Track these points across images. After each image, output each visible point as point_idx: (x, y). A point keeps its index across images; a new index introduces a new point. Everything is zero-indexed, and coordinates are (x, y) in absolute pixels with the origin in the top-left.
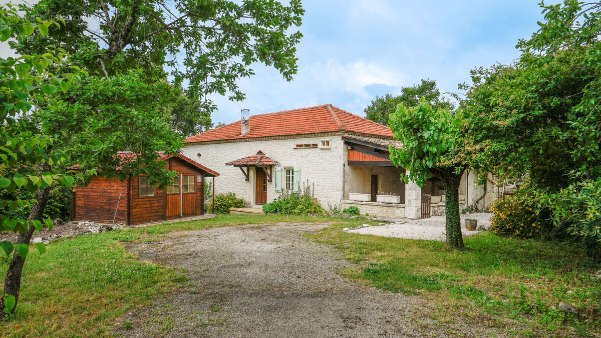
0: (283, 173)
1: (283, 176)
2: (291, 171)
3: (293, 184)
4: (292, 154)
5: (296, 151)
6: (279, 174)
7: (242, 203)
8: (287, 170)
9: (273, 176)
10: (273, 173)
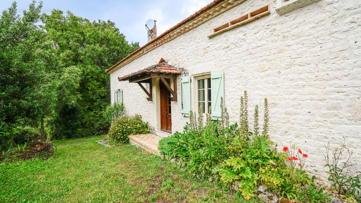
0: (192, 86)
1: (192, 90)
2: (206, 82)
3: (210, 104)
4: (206, 50)
5: (214, 41)
6: (186, 87)
7: (147, 127)
8: (199, 81)
9: (179, 91)
10: (178, 87)
